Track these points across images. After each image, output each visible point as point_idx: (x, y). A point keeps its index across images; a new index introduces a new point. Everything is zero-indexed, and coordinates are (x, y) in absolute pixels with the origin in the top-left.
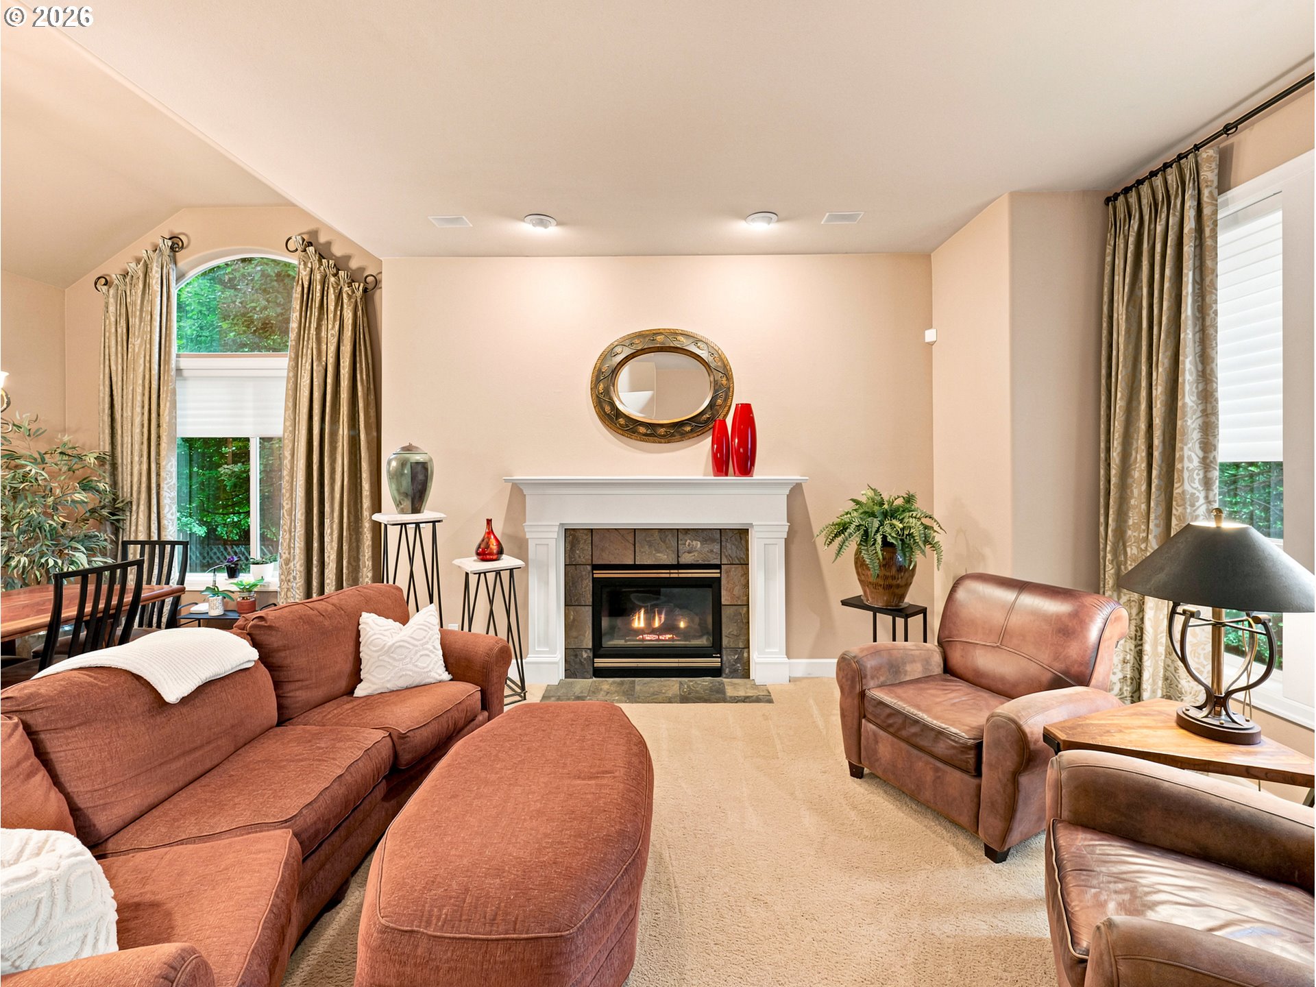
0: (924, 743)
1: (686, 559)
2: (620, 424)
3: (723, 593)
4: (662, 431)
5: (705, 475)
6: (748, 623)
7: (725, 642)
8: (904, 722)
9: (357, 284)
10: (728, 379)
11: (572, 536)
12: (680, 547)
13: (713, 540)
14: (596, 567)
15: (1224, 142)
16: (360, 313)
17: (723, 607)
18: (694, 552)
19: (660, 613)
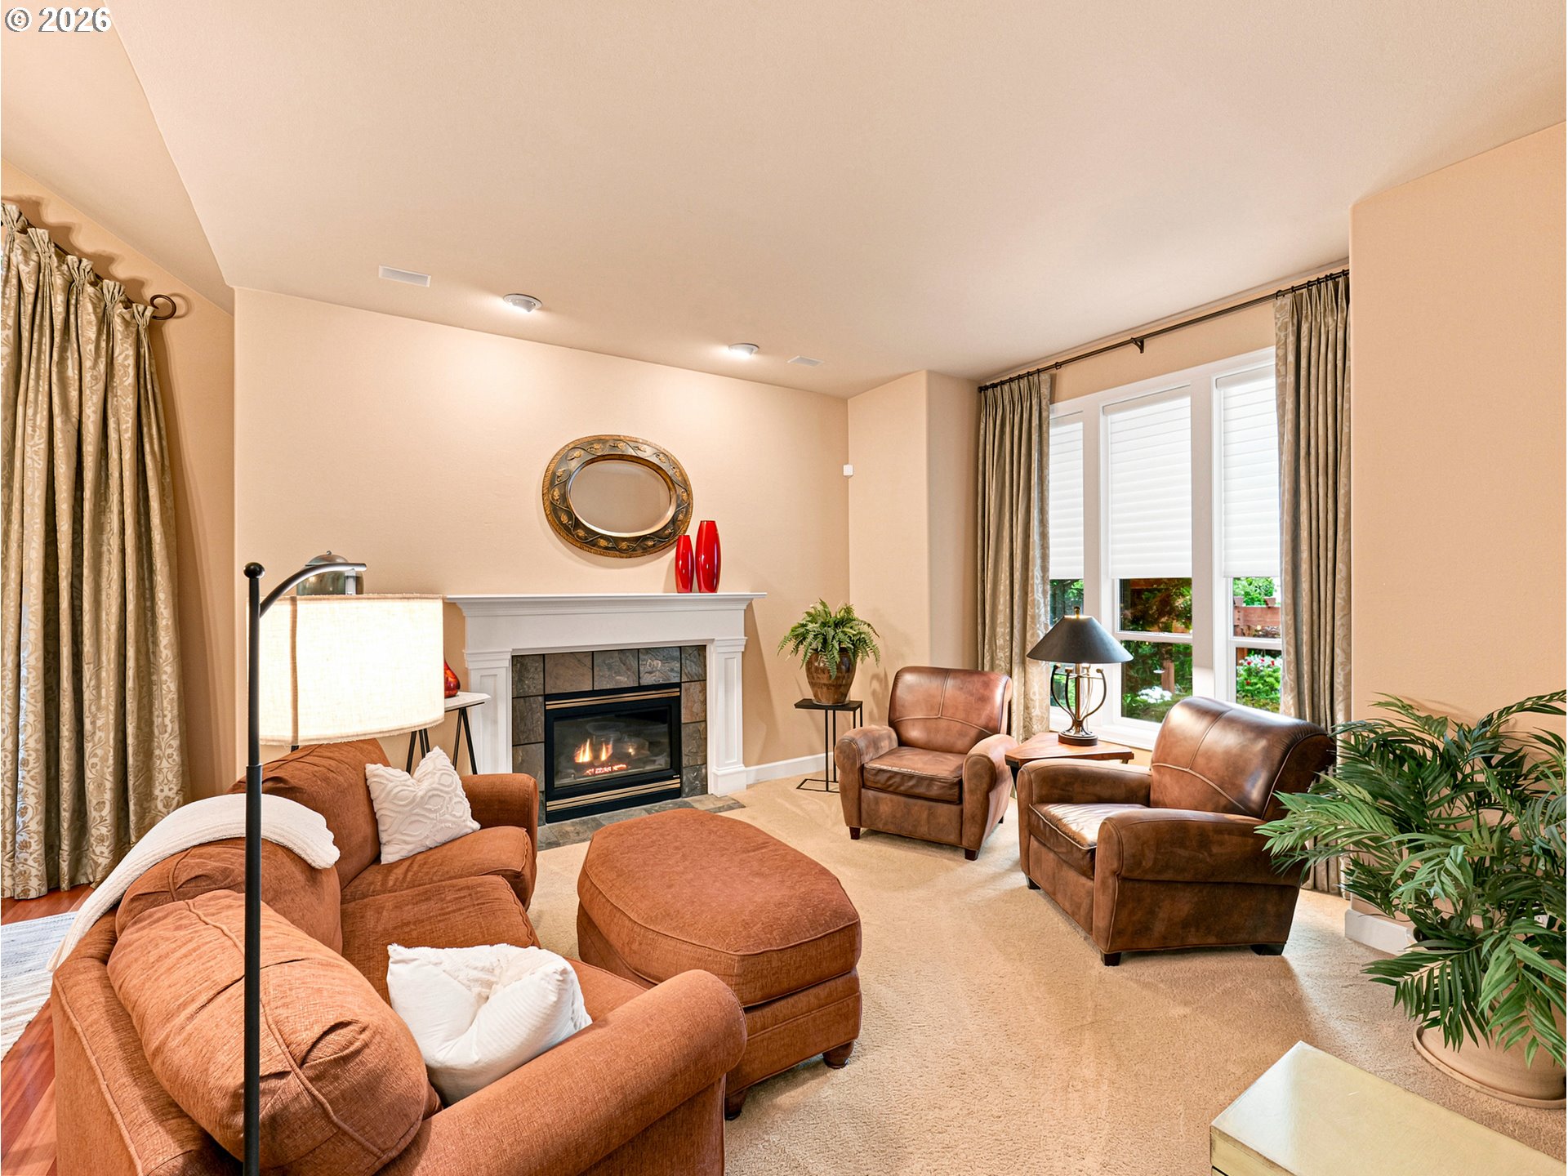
0: (921, 790)
1: (647, 680)
2: (578, 536)
3: (683, 711)
4: (624, 545)
5: (665, 592)
6: (706, 739)
7: (685, 761)
8: (902, 779)
9: (141, 308)
10: (688, 495)
11: (520, 662)
12: (641, 669)
13: (673, 659)
14: (548, 697)
15: (1054, 371)
16: (145, 350)
17: (683, 726)
18: (655, 672)
19: (607, 744)
